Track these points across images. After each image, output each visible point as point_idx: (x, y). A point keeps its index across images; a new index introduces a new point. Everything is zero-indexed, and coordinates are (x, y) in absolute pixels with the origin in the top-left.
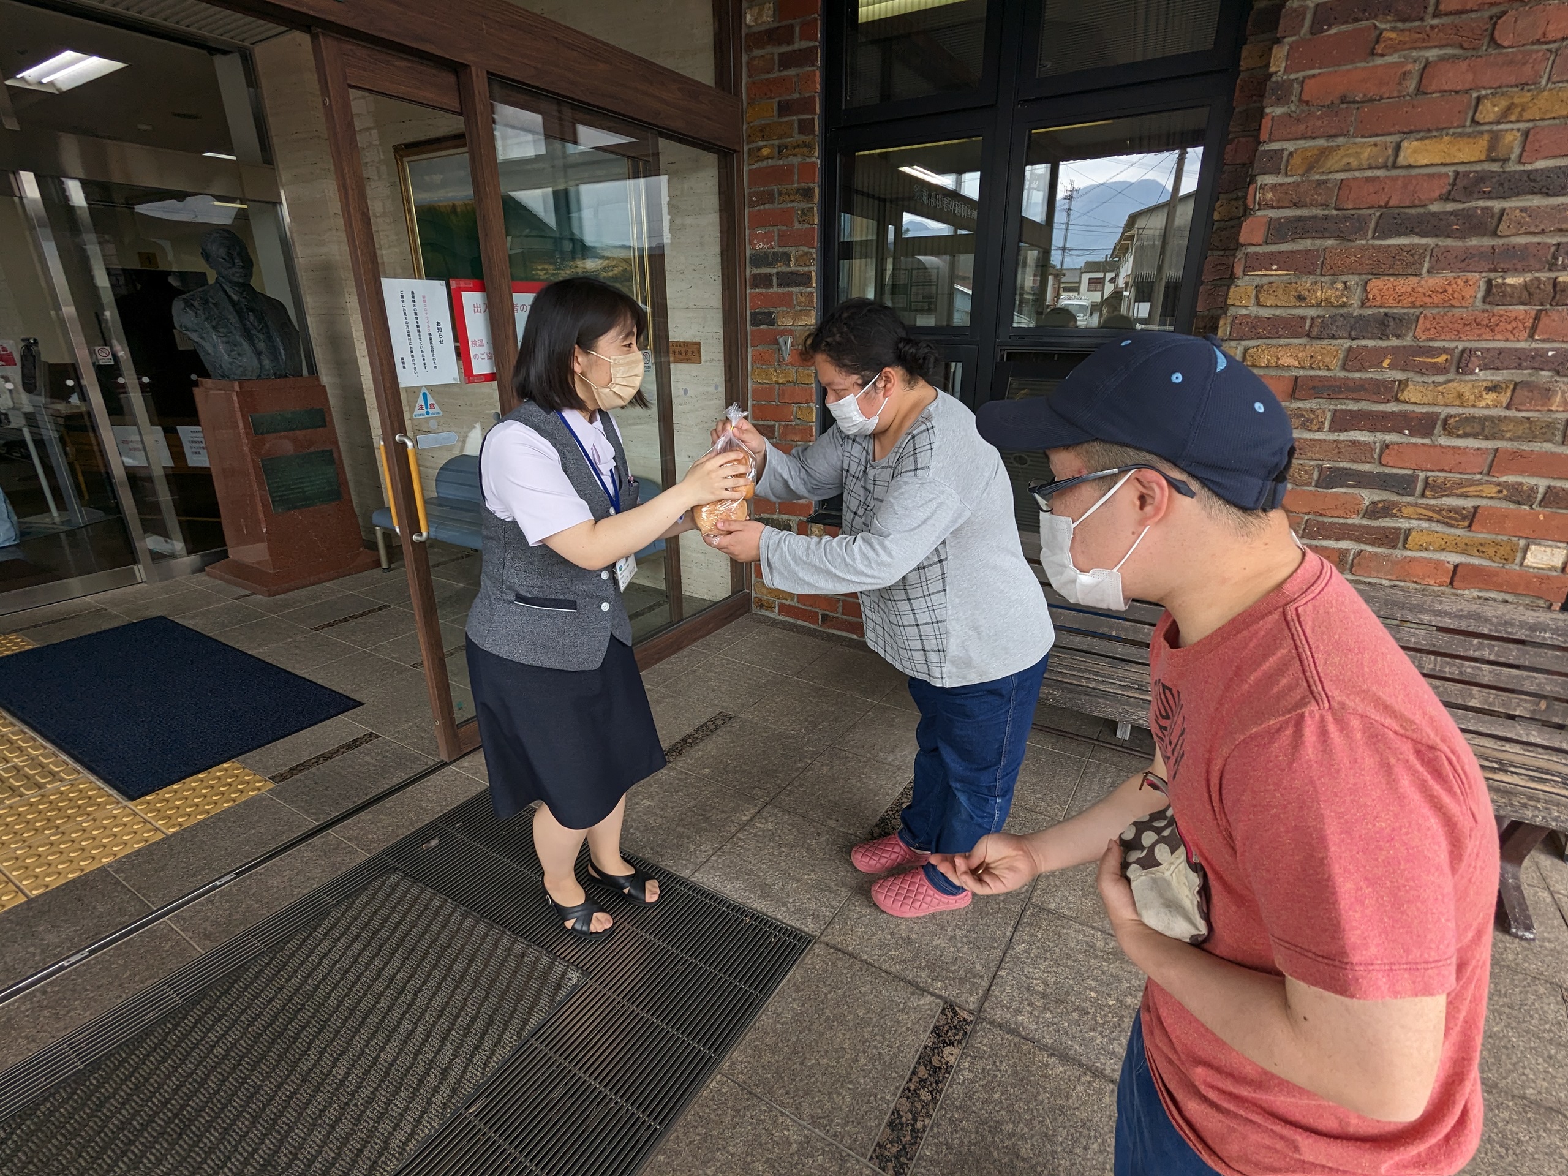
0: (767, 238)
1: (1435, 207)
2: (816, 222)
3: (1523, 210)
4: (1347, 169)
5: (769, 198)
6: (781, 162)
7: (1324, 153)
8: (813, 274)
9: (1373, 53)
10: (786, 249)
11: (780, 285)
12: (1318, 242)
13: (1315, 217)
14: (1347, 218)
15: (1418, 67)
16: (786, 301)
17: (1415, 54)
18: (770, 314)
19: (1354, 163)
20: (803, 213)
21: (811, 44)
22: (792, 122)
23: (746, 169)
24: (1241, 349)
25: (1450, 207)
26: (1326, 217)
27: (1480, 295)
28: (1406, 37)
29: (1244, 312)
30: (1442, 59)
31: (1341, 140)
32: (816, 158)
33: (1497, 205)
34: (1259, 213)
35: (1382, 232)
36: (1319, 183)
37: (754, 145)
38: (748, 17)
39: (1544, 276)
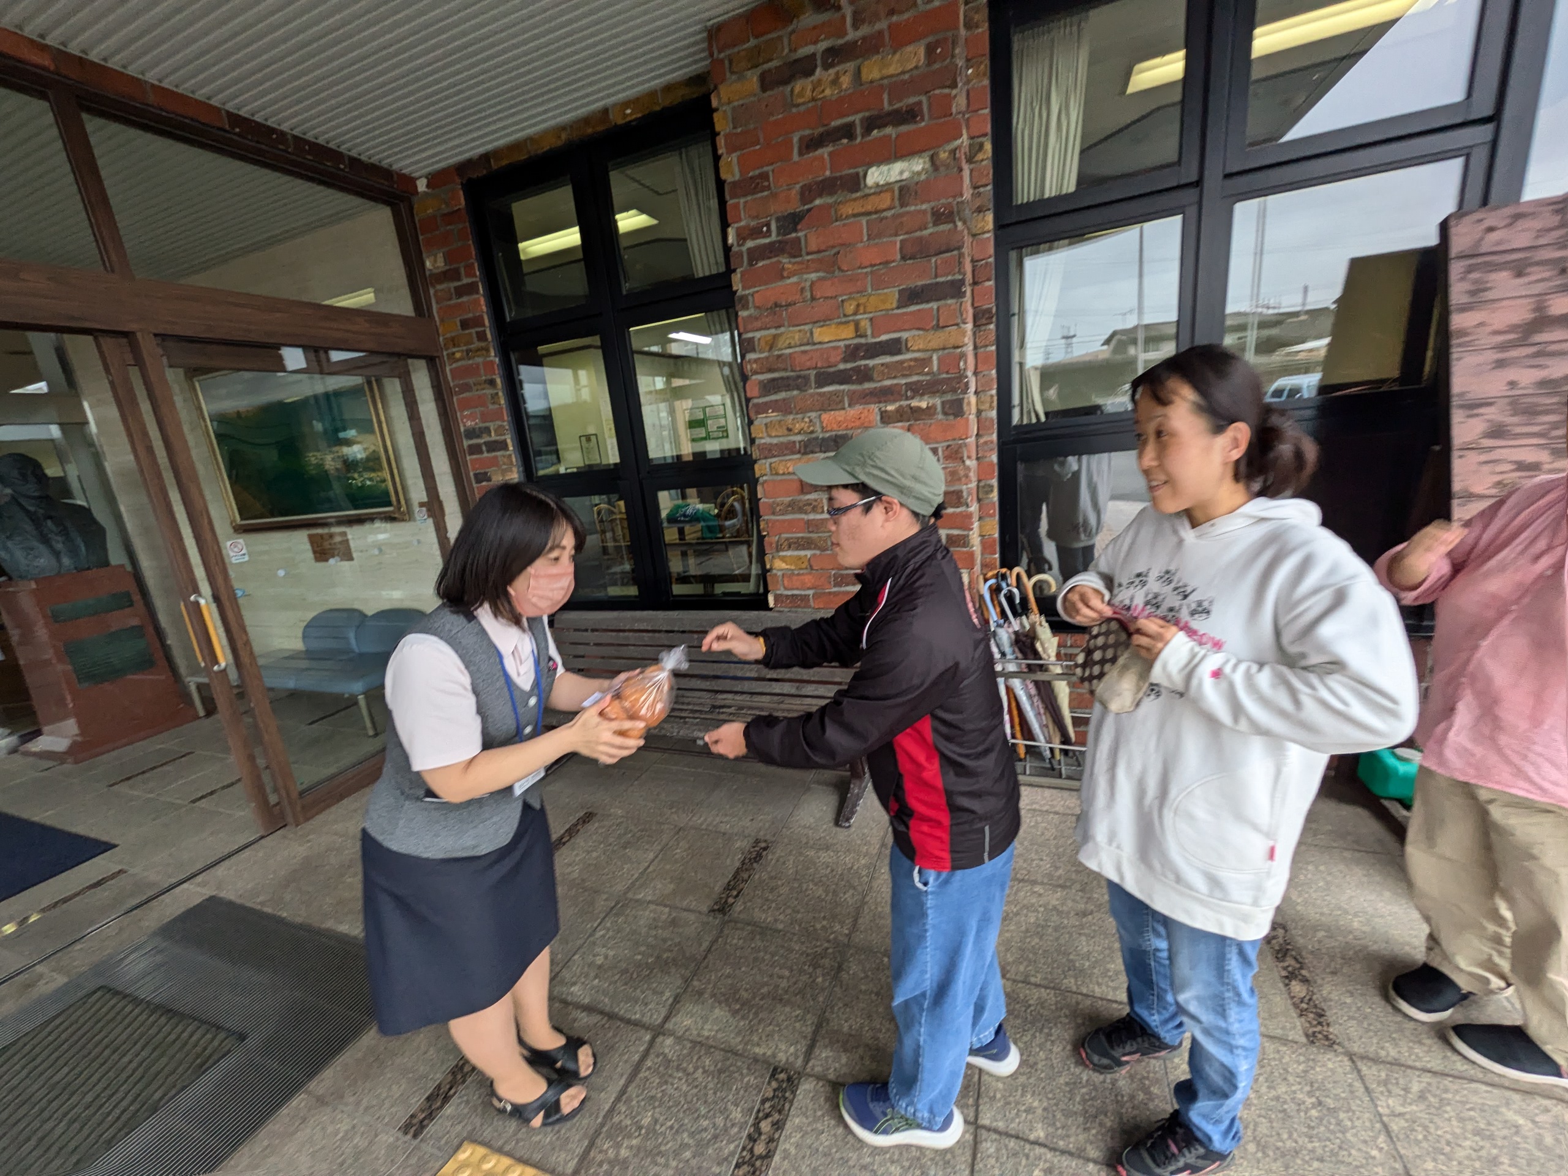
0: (471, 417)
1: (842, 366)
2: (502, 402)
3: (882, 365)
4: (790, 347)
5: (466, 388)
6: (471, 362)
7: (775, 337)
8: (509, 442)
9: (782, 278)
10: (487, 424)
11: (488, 451)
12: (789, 393)
13: (782, 378)
14: (799, 377)
15: (808, 284)
16: (494, 462)
17: (805, 276)
18: (486, 473)
19: (793, 343)
20: (493, 398)
21: (474, 279)
22: (470, 334)
23: (448, 369)
24: (768, 465)
25: (849, 366)
26: (788, 378)
27: (878, 418)
28: (796, 267)
29: (763, 441)
30: (820, 279)
31: (782, 329)
32: (494, 357)
33: (871, 363)
34: (754, 377)
35: (820, 385)
36: (779, 356)
37: (450, 351)
38: (428, 264)
39: (904, 403)
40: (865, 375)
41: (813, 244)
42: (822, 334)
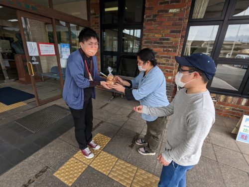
3: (165, 42)
19: (151, 36)
21: (98, 16)
22: (96, 25)
25: (160, 41)
26: (149, 42)
27: (163, 51)
28: (154, 24)
30: (158, 26)
31: (150, 33)
34: (144, 41)
35: (154, 44)
36: (148, 38)
38: (91, 12)
39: (167, 49)
40: (162, 43)
41: (158, 20)
42: (156, 35)
